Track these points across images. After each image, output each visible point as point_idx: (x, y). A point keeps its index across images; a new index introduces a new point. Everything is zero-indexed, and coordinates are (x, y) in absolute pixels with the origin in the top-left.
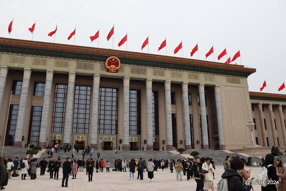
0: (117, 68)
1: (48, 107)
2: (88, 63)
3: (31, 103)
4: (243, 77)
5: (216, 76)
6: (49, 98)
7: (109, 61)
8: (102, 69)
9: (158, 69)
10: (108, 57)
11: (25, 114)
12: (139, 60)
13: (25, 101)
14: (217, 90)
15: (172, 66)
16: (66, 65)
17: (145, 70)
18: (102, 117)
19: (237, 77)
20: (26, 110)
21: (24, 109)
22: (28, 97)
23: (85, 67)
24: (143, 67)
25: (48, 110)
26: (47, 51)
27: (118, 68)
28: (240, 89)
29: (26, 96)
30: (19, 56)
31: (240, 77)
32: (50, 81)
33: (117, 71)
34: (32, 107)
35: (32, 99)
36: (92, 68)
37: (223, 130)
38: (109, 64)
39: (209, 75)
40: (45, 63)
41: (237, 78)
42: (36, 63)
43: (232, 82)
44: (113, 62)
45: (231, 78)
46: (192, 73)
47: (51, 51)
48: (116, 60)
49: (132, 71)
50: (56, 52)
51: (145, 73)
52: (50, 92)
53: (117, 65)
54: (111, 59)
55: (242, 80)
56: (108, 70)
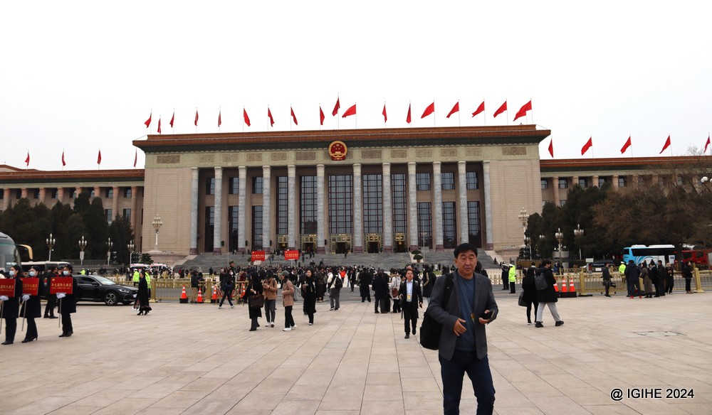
0: (343, 155)
1: (268, 208)
2: (308, 151)
3: (251, 203)
4: (530, 144)
5: (484, 148)
6: (268, 198)
7: (332, 147)
8: (325, 158)
9: (397, 149)
10: (331, 142)
11: (246, 217)
12: (370, 141)
13: (244, 204)
14: (486, 168)
15: (416, 142)
16: (284, 157)
17: (380, 152)
18: (334, 213)
19: (521, 144)
20: (246, 214)
21: (244, 213)
22: (246, 199)
23: (306, 158)
24: (378, 148)
25: (268, 212)
26: (260, 144)
27: (345, 154)
28: (524, 162)
29: (243, 198)
30: (231, 154)
31: (526, 144)
32: (267, 178)
33: (344, 158)
34: (253, 207)
35: (251, 199)
36: (314, 158)
37: (492, 223)
38: (333, 151)
39: (473, 148)
40: (260, 158)
41: (520, 146)
42: (250, 158)
43: (511, 153)
44: (338, 147)
45: (509, 147)
46: (446, 148)
47: (264, 144)
48: (340, 145)
49: (364, 156)
50: (270, 144)
51: (380, 156)
52: (269, 191)
53: (343, 151)
54: (335, 145)
55: (529, 148)
56: (333, 159)
